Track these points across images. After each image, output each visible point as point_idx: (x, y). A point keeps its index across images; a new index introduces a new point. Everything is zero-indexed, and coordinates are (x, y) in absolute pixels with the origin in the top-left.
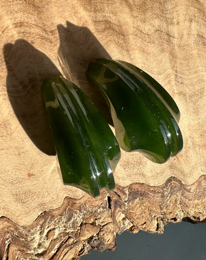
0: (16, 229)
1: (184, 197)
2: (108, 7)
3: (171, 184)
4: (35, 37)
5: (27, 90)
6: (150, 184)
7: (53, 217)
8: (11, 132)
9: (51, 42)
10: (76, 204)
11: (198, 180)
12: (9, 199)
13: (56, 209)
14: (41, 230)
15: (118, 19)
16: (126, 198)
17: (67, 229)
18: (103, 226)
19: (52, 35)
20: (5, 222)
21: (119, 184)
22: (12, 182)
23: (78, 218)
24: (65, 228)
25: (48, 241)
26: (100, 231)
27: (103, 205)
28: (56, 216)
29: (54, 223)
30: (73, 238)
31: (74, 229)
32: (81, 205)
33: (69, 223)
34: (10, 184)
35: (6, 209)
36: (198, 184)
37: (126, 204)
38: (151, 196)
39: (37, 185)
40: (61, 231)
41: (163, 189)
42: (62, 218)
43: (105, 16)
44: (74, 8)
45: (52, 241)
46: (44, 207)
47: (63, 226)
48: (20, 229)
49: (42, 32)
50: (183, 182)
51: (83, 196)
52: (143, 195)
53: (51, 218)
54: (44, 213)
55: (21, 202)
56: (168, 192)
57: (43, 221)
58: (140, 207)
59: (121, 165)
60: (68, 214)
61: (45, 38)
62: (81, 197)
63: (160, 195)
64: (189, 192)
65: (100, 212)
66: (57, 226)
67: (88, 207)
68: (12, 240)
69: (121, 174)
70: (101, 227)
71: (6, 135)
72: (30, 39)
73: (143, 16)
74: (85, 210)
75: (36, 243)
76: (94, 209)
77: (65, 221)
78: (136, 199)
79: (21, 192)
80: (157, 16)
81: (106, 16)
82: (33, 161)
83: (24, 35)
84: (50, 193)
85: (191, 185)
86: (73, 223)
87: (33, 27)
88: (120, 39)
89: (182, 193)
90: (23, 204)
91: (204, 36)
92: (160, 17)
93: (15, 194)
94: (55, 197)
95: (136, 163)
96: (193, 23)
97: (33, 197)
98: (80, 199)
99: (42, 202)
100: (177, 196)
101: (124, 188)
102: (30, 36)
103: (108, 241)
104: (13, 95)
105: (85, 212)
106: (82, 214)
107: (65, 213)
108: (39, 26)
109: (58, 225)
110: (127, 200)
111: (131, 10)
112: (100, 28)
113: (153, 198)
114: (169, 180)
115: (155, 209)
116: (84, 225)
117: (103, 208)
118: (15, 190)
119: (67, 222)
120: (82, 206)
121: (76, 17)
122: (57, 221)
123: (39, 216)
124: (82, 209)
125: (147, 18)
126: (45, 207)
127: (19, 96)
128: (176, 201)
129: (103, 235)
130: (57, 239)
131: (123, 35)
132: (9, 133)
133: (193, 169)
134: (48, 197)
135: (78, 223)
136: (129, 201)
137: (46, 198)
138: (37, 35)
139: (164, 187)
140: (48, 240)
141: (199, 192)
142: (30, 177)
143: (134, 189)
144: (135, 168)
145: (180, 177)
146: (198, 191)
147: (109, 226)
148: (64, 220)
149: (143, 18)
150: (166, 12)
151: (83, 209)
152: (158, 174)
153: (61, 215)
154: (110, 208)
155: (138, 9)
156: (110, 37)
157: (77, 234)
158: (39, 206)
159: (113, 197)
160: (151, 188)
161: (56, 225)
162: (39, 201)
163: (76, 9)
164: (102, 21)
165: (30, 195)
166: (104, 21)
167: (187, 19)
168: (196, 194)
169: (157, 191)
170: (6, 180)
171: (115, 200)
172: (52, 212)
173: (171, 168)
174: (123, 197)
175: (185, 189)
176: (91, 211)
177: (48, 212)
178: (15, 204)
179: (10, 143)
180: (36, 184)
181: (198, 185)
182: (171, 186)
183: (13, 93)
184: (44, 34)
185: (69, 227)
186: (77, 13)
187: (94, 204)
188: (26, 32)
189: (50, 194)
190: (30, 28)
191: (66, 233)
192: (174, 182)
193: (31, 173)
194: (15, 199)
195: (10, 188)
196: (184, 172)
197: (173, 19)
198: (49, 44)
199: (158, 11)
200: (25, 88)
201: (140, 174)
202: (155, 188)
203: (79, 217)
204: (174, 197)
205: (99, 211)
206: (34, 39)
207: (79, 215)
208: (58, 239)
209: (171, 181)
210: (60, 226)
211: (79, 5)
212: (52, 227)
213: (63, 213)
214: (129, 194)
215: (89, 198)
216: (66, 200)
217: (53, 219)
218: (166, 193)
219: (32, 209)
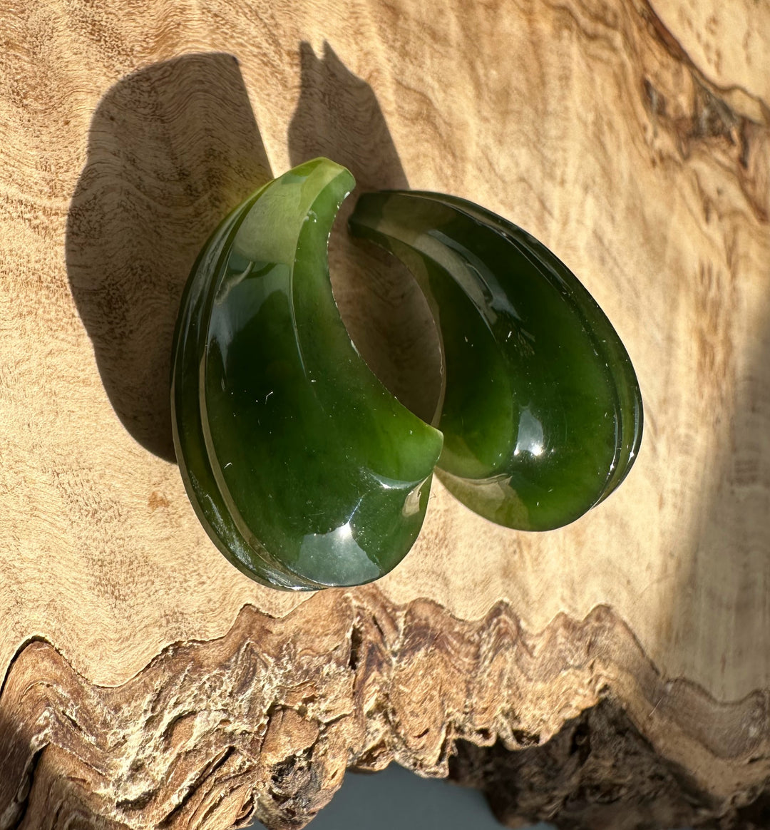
0: (78, 693)
1: (519, 667)
2: (432, 57)
3: (499, 622)
4: (245, 46)
5: (196, 204)
6: (456, 611)
7: (198, 666)
8: (125, 329)
9: (286, 86)
10: (270, 636)
11: (551, 623)
12: (74, 574)
13: (213, 640)
14: (153, 709)
15: (448, 103)
16: (396, 642)
17: (231, 719)
18: (328, 724)
20: (43, 659)
22: (96, 511)
24: (224, 716)
25: (167, 755)
26: (317, 741)
27: (339, 653)
28: (208, 666)
29: (196, 692)
30: (242, 754)
31: (251, 723)
32: (283, 642)
33: (240, 698)
34: (88, 518)
35: (55, 609)
36: (550, 635)
37: (394, 660)
38: (453, 648)
39: (172, 541)
40: (212, 723)
41: (479, 634)
42: (224, 679)
43: (421, 80)
44: (355, 15)
45: (179, 756)
46: (179, 628)
47: (220, 707)
48: (88, 697)
49: (267, 41)
50: (523, 624)
51: (294, 613)
52: (437, 641)
53: (194, 670)
54: (175, 651)
55: (113, 593)
56: (489, 646)
57: (166, 679)
58: (423, 676)
60: (242, 664)
61: (273, 66)
62: (287, 613)
63: (473, 649)
64: (530, 655)
65: (328, 674)
66: (203, 705)
67: (300, 649)
68: (56, 734)
70: (322, 728)
72: (233, 46)
74: (290, 659)
75: (127, 758)
76: (318, 661)
77: (230, 690)
78: (419, 650)
79: (119, 558)
80: (526, 142)
81: (423, 82)
83: (216, 22)
84: (204, 578)
85: (537, 635)
86: (252, 701)
87: (245, 14)
88: (446, 162)
89: (516, 654)
90: (118, 602)
93: (96, 558)
94: (216, 596)
96: (589, 197)
97: (153, 583)
98: (283, 620)
99: (177, 606)
100: (505, 660)
101: (395, 609)
102: (232, 37)
103: (333, 776)
104: (152, 203)
105: (289, 667)
106: (282, 671)
107: (236, 661)
108: (261, 19)
109: (205, 703)
110: (399, 650)
112: (407, 107)
113: (456, 655)
114: (496, 611)
115: (454, 690)
116: (279, 710)
117: (339, 664)
118: (102, 544)
119: (237, 693)
120: (285, 646)
121: (357, 43)
122: (207, 686)
123: (156, 658)
124: (284, 656)
125: (506, 135)
126: (182, 626)
127: (167, 216)
128: (501, 675)
129: (323, 755)
130: (194, 750)
131: (452, 153)
132: (117, 330)
134: (195, 594)
135: (266, 702)
136: (402, 653)
137: (192, 594)
138: (251, 42)
139: (482, 628)
140: (169, 752)
142: (154, 510)
143: (418, 617)
145: (520, 608)
147: (344, 726)
148: (229, 685)
149: (499, 132)
151: (287, 658)
152: (475, 586)
153: (223, 666)
154: (354, 667)
155: (491, 99)
156: (426, 145)
157: (258, 741)
158: (164, 622)
159: (367, 632)
160: (456, 623)
161: (201, 700)
162: (169, 602)
163: (361, 21)
164: (414, 91)
165: (143, 575)
166: (419, 92)
168: (543, 665)
169: (466, 637)
170: (76, 498)
171: (370, 642)
172: (198, 649)
174: (390, 636)
175: (524, 644)
176: (305, 668)
177: (185, 648)
178: (89, 596)
180: (168, 539)
181: (550, 638)
182: (497, 628)
183: (154, 199)
184: (271, 51)
185: (236, 714)
186: (362, 34)
187: (316, 644)
188: (223, 19)
189: (203, 583)
190: (237, 12)
191: (224, 733)
192: (506, 617)
193: (160, 495)
194: (93, 579)
195: (83, 534)
196: (528, 594)
198: (280, 88)
199: (529, 128)
200: (191, 195)
201: (439, 575)
202: (465, 625)
203: (270, 681)
204: (498, 663)
205: (326, 670)
206: (241, 52)
207: (272, 676)
208: (199, 751)
209: (500, 612)
210: (212, 704)
211: (370, 15)
212: (186, 707)
213: (229, 660)
214: (405, 629)
215: (308, 622)
216: (245, 614)
217: (196, 676)
218: (484, 648)
219: (142, 626)
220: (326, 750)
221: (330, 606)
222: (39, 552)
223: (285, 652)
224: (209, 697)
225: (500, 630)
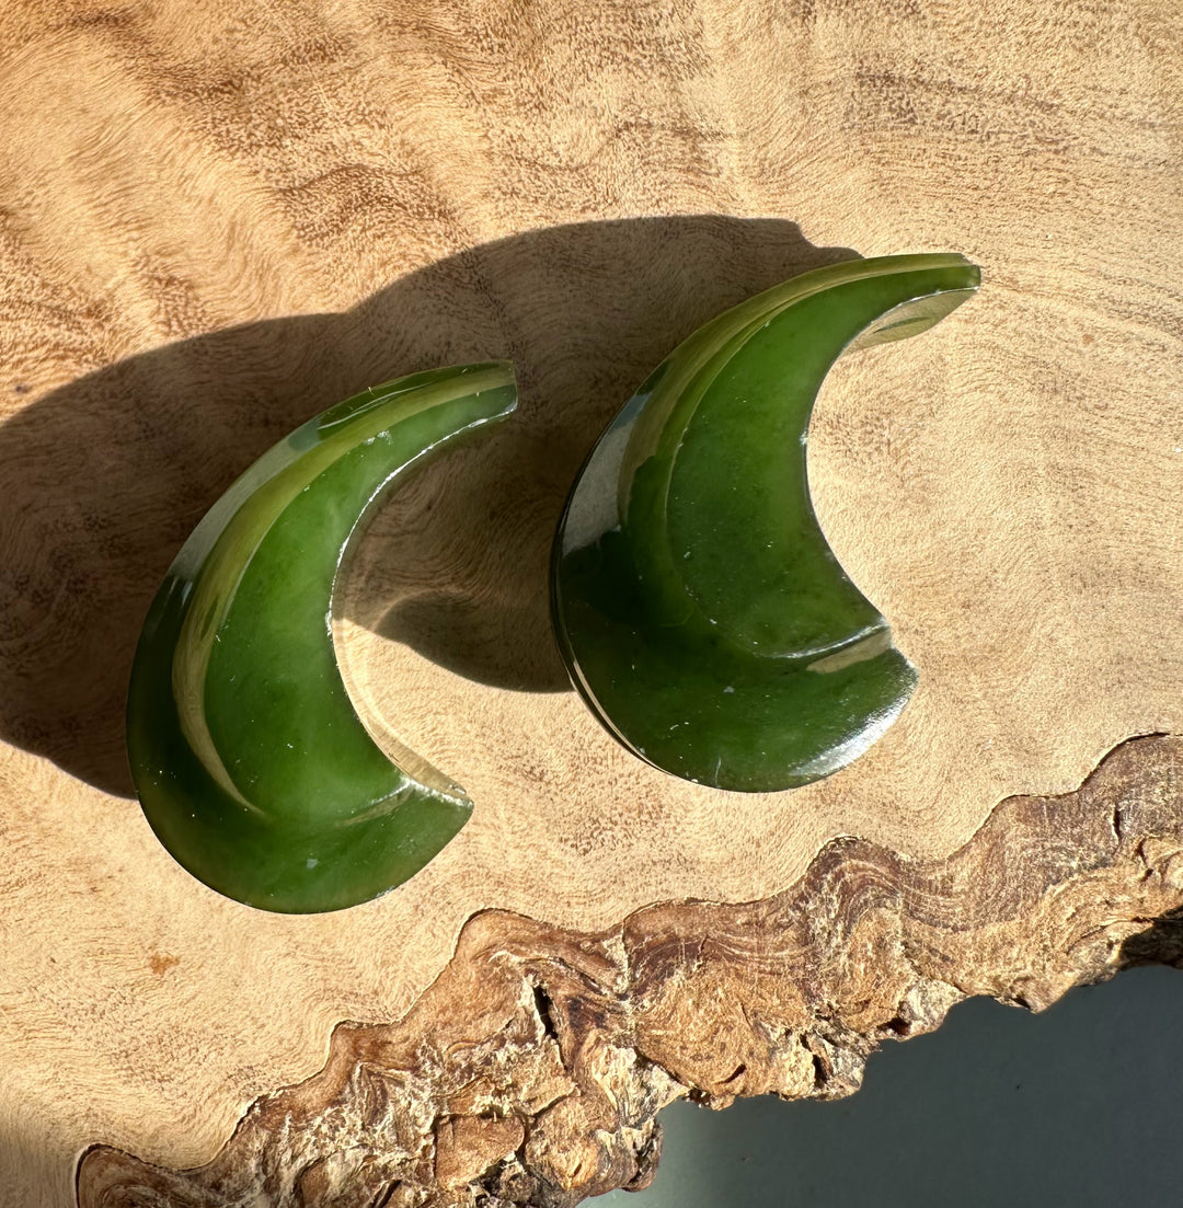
0: (162, 1186)
1: (922, 920)
3: (837, 878)
4: (26, 359)
5: (54, 608)
6: (730, 896)
7: (301, 1114)
8: (36, 804)
10: (389, 1048)
11: (985, 826)
12: (99, 1076)
13: (308, 1079)
14: (265, 1171)
15: (397, 139)
16: (619, 980)
17: (377, 1152)
18: (538, 1116)
19: (100, 325)
20: (106, 1166)
21: (570, 928)
22: (95, 1006)
23: (415, 1103)
24: (366, 1152)
26: (527, 1139)
27: (515, 1029)
28: (314, 1108)
29: (314, 1138)
30: (410, 1186)
31: (408, 1150)
32: (415, 1047)
33: (379, 1128)
34: (90, 1015)
35: (96, 1115)
36: (987, 846)
37: (626, 1004)
38: (743, 948)
39: (200, 998)
40: (353, 1164)
41: (799, 908)
42: (344, 1115)
43: (328, 148)
44: (168, 159)
46: (254, 1083)
47: (355, 1143)
48: (176, 1185)
50: (904, 857)
51: (415, 1011)
52: (701, 951)
53: (295, 1119)
54: (262, 1107)
55: (154, 1078)
56: (833, 915)
57: (265, 1137)
58: (697, 1006)
59: (561, 840)
60: (362, 1092)
61: (74, 350)
62: (404, 1013)
63: (791, 934)
64: (943, 894)
65: (509, 1059)
66: (330, 1149)
67: (444, 1048)
69: (571, 878)
70: (531, 1121)
71: (20, 823)
72: (9, 374)
73: (526, 82)
74: (434, 1062)
76: (478, 1054)
77: (359, 1123)
78: (671, 974)
79: (143, 1041)
80: (605, 54)
81: (334, 147)
82: (159, 906)
84: (263, 1020)
85: (951, 859)
86: (397, 1125)
87: (6, 317)
88: (432, 238)
89: (906, 904)
90: (164, 1085)
91: (896, 73)
92: (624, 51)
93: (117, 1051)
94: (289, 1034)
95: (634, 814)
96: (820, 20)
97: (198, 1050)
98: (403, 1023)
99: (240, 1061)
100: (882, 922)
101: (596, 938)
102: (4, 362)
103: (577, 1172)
105: (438, 1072)
106: (428, 1080)
107: (352, 1092)
108: (31, 304)
109: (332, 1145)
110: (628, 989)
111: (460, 69)
112: (317, 217)
113: (756, 955)
114: (827, 861)
115: (777, 1002)
116: (446, 1124)
117: (519, 1041)
118: (117, 1036)
119: (370, 1124)
120: (419, 1052)
121: (188, 199)
122: (324, 1129)
123: (242, 1120)
124: (424, 1062)
125: (552, 81)
126: (257, 1080)
127: (26, 646)
128: (881, 945)
129: (543, 1154)
130: (342, 1196)
131: (440, 213)
132: (28, 810)
133: (948, 780)
134: (258, 1042)
135: (420, 1121)
136: (638, 990)
137: (253, 1043)
138: (31, 346)
139: (802, 898)
141: (1004, 884)
142: (162, 974)
143: (648, 934)
144: (634, 841)
145: (884, 834)
146: (995, 879)
147: (564, 1111)
148: (354, 1118)
149: (533, 90)
150: (652, 11)
151: (428, 1063)
152: (758, 845)
153: (336, 1102)
154: (555, 1036)
155: (491, 49)
157: (427, 1166)
158: (231, 1083)
159: (557, 988)
160: (738, 911)
161: (324, 1145)
162: (230, 1062)
164: (322, 177)
165: (180, 1047)
166: (332, 172)
167: (782, 10)
168: (988, 897)
169: (770, 921)
170: (66, 1002)
171: (567, 998)
172: (293, 1095)
173: (823, 800)
174: (603, 977)
175: (919, 884)
176: (464, 1065)
177: (275, 1099)
178: (126, 1090)
179: (45, 852)
180: (194, 997)
181: (990, 850)
182: (839, 886)
184: (63, 333)
185: (382, 1146)
187: (471, 1033)
189: (263, 1026)
191: (375, 1169)
192: (855, 862)
193: (164, 955)
194: (123, 1073)
195: (90, 1034)
196: (897, 808)
197: (697, 35)
199: (603, 20)
200: (42, 601)
201: (669, 862)
202: (758, 907)
203: (416, 1097)
204: (865, 931)
205: (501, 1056)
206: (23, 372)
207: (416, 1091)
208: (348, 1197)
209: (837, 859)
210: (342, 1145)
211: (191, 136)
212: (309, 1156)
213: (341, 1093)
214: (630, 958)
215: (443, 1011)
216: (339, 1037)
217: (304, 1124)
218: (820, 923)
219: (205, 1096)
220: (547, 1147)
221: (473, 980)
222: (52, 1070)
223: (422, 1059)
224: (333, 1139)
225: (845, 884)
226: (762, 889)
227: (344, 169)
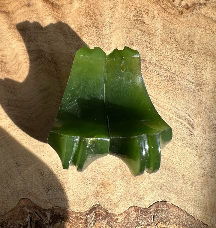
1: (110, 226)
2: (41, 36)
3: (95, 212)
6: (73, 209)
11: (127, 210)
15: (51, 47)
16: (47, 220)
21: (40, 207)
27: (24, 224)
36: (126, 214)
37: (47, 226)
38: (73, 221)
41: (86, 216)
43: (37, 46)
44: (8, 40)
50: (109, 212)
52: (64, 219)
56: (92, 220)
59: (43, 188)
62: (3, 214)
63: (83, 221)
64: (115, 222)
67: (9, 224)
69: (43, 197)
73: (77, 43)
74: (7, 226)
76: (15, 227)
78: (57, 222)
80: (93, 42)
81: (39, 45)
85: (118, 215)
88: (52, 67)
89: (107, 222)
91: (146, 60)
92: (96, 42)
95: (59, 187)
96: (134, 46)
100: (101, 224)
101: (45, 210)
111: (66, 37)
113: (75, 223)
114: (94, 208)
117: (24, 227)
120: (4, 223)
121: (10, 48)
125: (82, 44)
131: (55, 62)
133: (122, 199)
136: (50, 224)
139: (87, 214)
141: (128, 223)
143: (55, 212)
144: (57, 193)
145: (107, 206)
146: (126, 222)
149: (78, 45)
150: (103, 36)
152: (81, 201)
155: (72, 36)
156: (42, 65)
159: (34, 218)
160: (74, 213)
163: (10, 40)
164: (35, 50)
166: (37, 50)
167: (127, 43)
168: (124, 225)
169: (79, 217)
171: (36, 221)
173: (96, 195)
174: (44, 218)
175: (111, 218)
181: (127, 216)
182: (95, 214)
186: (11, 44)
187: (15, 222)
192: (99, 210)
196: (110, 201)
197: (111, 43)
199: (94, 36)
201: (63, 199)
202: (78, 213)
204: (98, 225)
209: (96, 208)
211: (14, 37)
214: (50, 216)
215: (11, 216)
218: (89, 220)
221: (18, 211)
223: (4, 225)
225: (96, 214)
226: (80, 210)
227: (39, 50)
